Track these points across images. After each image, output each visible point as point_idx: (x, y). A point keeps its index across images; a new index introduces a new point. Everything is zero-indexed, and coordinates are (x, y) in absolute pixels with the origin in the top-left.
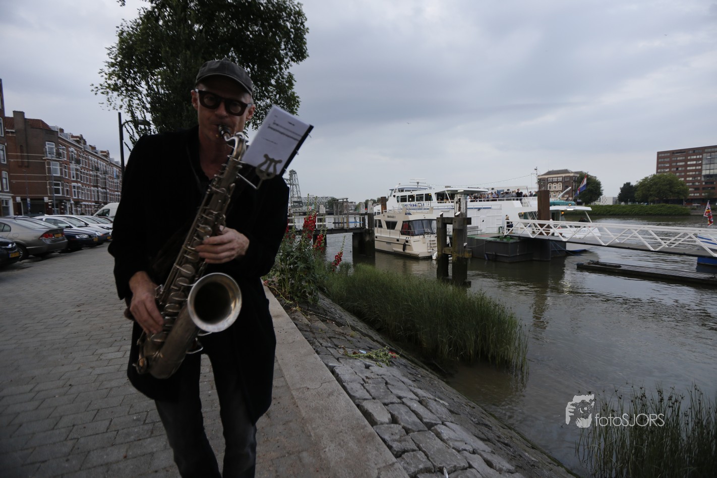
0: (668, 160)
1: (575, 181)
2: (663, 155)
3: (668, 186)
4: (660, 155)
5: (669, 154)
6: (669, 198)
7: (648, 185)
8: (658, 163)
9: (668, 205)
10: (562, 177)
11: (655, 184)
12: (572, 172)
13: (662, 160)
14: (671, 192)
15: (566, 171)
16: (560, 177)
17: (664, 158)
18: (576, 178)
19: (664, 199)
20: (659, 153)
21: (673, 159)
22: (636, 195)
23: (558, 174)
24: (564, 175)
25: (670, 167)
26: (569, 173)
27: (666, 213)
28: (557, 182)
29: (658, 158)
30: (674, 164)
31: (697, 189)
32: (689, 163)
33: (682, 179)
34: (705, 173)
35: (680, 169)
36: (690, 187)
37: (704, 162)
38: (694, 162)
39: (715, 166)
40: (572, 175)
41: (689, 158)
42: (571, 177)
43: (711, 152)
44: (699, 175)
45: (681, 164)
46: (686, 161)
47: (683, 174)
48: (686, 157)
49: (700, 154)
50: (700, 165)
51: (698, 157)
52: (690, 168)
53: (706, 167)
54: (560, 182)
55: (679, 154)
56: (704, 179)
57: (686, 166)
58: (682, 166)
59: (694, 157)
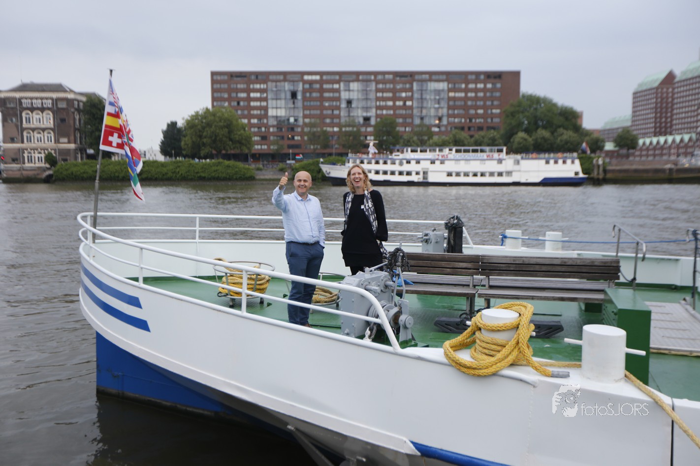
0: (226, 86)
1: (78, 110)
2: (219, 78)
3: (226, 130)
4: (215, 78)
5: (226, 77)
6: (229, 152)
7: (199, 127)
8: (214, 91)
9: (227, 162)
10: (52, 99)
11: (209, 125)
12: (71, 91)
13: (218, 86)
14: (231, 140)
15: (59, 88)
16: (47, 99)
17: (220, 82)
18: (81, 104)
19: (224, 152)
20: (213, 74)
21: (232, 86)
22: (183, 143)
23: (43, 91)
24: (55, 95)
25: (229, 99)
26: (65, 91)
27: (224, 175)
28: (42, 110)
29: (213, 82)
30: (234, 95)
31: (264, 138)
32: (252, 95)
33: (245, 121)
34: (271, 112)
35: (242, 103)
36: (255, 134)
37: (269, 97)
38: (258, 95)
39: (281, 103)
40: (71, 96)
41: (251, 86)
42: (69, 102)
43: (276, 81)
44: (266, 116)
45: (243, 95)
46: (248, 91)
47: (246, 112)
48: (248, 84)
49: (265, 82)
50: (266, 99)
51: (262, 86)
52: (252, 104)
53: (271, 103)
54: (49, 109)
55: (239, 79)
56: (272, 122)
57: (249, 99)
58: (243, 99)
59: (258, 86)
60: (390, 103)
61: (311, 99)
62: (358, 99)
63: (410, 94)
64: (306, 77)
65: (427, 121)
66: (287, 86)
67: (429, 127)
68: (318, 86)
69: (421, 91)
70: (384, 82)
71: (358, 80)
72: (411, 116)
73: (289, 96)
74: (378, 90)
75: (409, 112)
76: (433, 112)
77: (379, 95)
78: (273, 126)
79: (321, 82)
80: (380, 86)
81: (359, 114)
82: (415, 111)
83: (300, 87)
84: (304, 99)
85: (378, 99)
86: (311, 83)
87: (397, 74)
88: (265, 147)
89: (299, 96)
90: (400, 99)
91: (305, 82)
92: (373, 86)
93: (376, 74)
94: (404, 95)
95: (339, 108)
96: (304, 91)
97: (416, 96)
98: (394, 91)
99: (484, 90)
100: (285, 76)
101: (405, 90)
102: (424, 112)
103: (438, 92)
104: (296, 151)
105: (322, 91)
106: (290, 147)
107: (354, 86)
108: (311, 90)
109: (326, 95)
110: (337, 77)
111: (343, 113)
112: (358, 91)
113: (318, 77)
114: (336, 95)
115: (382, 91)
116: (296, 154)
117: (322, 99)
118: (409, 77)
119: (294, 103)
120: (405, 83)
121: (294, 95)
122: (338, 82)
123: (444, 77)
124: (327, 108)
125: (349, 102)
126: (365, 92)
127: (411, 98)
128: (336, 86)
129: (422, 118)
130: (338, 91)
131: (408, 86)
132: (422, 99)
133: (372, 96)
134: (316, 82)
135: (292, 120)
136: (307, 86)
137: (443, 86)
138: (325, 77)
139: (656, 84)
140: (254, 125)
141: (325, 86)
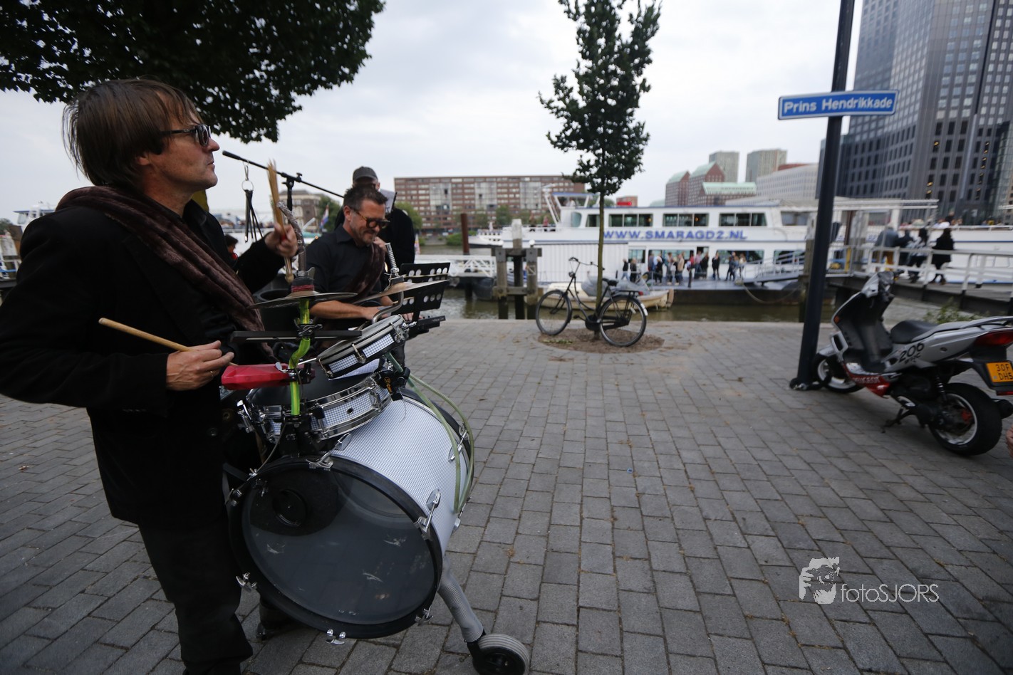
0: (403, 187)
1: (317, 206)
2: (399, 182)
4: (397, 182)
5: (403, 181)
10: (301, 199)
12: (311, 194)
13: (399, 187)
15: (303, 192)
16: (298, 199)
17: (400, 184)
18: (317, 201)
20: (396, 179)
21: (408, 187)
24: (301, 196)
25: (406, 195)
26: (307, 193)
29: (396, 184)
30: (409, 192)
31: (428, 219)
32: (421, 192)
33: (416, 209)
34: (433, 203)
35: (414, 198)
36: (423, 217)
37: (431, 192)
38: (423, 192)
39: (438, 197)
40: (312, 197)
41: (420, 186)
42: (311, 201)
43: (435, 183)
44: (429, 205)
45: (414, 192)
46: (418, 189)
47: (416, 203)
48: (418, 184)
49: (427, 184)
50: (428, 195)
51: (426, 186)
52: (421, 198)
53: (432, 197)
54: (299, 205)
55: (411, 182)
56: (433, 209)
57: (418, 195)
58: (415, 195)
59: (423, 186)
60: (506, 196)
61: (456, 194)
62: (486, 194)
63: (517, 190)
64: (454, 180)
65: (529, 207)
66: (442, 186)
67: (530, 210)
68: (460, 186)
69: (525, 188)
70: (502, 182)
71: (485, 181)
72: (519, 204)
73: (443, 192)
74: (498, 188)
75: (518, 201)
76: (532, 201)
77: (499, 190)
78: (434, 212)
79: (463, 183)
80: (500, 185)
81: (487, 202)
82: (522, 201)
83: (450, 186)
84: (453, 194)
85: (498, 193)
86: (456, 183)
87: (509, 178)
88: (429, 225)
89: (449, 192)
90: (512, 193)
91: (453, 183)
92: (494, 186)
93: (497, 177)
94: (514, 190)
95: (474, 199)
96: (453, 189)
97: (522, 191)
98: (508, 188)
99: (564, 187)
100: (440, 180)
101: (515, 188)
102: (527, 201)
103: (535, 188)
104: (449, 227)
105: (463, 188)
106: (445, 224)
107: (484, 185)
108: (457, 188)
109: (466, 191)
110: (472, 180)
111: (477, 203)
112: (486, 188)
113: (460, 180)
114: (472, 191)
115: (501, 188)
116: (448, 229)
117: (463, 194)
118: (518, 179)
119: (446, 197)
120: (515, 183)
121: (446, 192)
122: (473, 183)
123: (538, 179)
124: (466, 200)
125: (481, 195)
126: (490, 189)
127: (519, 193)
128: (472, 185)
129: (526, 205)
130: (473, 188)
131: (517, 185)
132: (525, 193)
133: (495, 191)
134: (459, 183)
135: (445, 207)
136: (454, 186)
137: (538, 184)
138: (465, 180)
139: (679, 180)
140: (422, 211)
141: (466, 186)
